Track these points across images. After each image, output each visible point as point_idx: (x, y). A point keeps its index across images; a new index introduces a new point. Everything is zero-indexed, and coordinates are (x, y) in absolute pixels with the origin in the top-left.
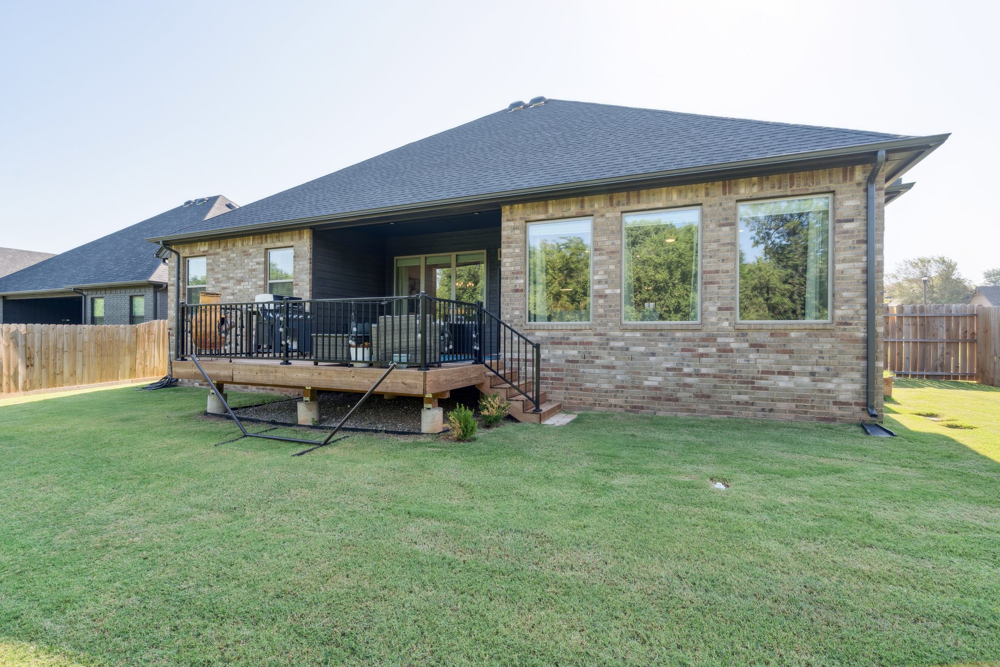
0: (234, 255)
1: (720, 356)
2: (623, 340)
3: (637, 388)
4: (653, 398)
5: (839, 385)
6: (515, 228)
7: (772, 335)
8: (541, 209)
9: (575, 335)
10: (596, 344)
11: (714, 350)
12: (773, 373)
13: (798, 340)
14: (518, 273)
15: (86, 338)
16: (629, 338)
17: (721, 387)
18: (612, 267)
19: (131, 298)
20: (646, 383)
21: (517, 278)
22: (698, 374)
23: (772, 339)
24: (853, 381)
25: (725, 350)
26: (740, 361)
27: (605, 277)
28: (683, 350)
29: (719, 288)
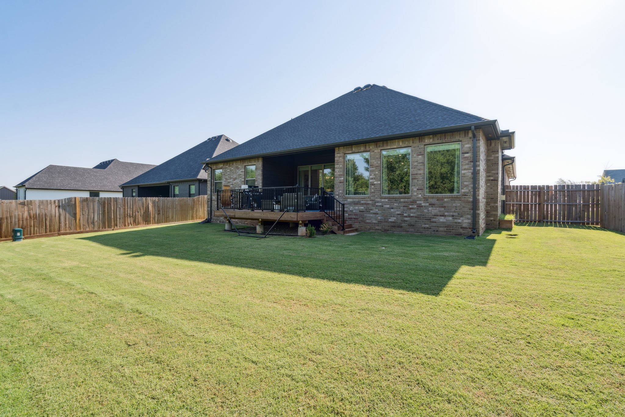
0: (233, 168)
1: (418, 209)
2: (381, 203)
3: (387, 222)
4: (392, 226)
5: (463, 220)
6: (340, 157)
7: (437, 200)
8: (350, 149)
9: (363, 200)
10: (371, 204)
11: (416, 206)
12: (438, 216)
13: (447, 202)
14: (341, 175)
15: (177, 203)
16: (383, 202)
17: (418, 222)
18: (377, 173)
19: (190, 186)
20: (390, 220)
21: (341, 177)
22: (409, 216)
23: (438, 202)
24: (468, 219)
25: (420, 206)
26: (426, 211)
27: (374, 177)
28: (404, 206)
29: (418, 181)
